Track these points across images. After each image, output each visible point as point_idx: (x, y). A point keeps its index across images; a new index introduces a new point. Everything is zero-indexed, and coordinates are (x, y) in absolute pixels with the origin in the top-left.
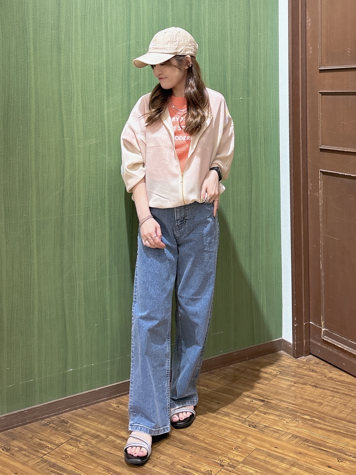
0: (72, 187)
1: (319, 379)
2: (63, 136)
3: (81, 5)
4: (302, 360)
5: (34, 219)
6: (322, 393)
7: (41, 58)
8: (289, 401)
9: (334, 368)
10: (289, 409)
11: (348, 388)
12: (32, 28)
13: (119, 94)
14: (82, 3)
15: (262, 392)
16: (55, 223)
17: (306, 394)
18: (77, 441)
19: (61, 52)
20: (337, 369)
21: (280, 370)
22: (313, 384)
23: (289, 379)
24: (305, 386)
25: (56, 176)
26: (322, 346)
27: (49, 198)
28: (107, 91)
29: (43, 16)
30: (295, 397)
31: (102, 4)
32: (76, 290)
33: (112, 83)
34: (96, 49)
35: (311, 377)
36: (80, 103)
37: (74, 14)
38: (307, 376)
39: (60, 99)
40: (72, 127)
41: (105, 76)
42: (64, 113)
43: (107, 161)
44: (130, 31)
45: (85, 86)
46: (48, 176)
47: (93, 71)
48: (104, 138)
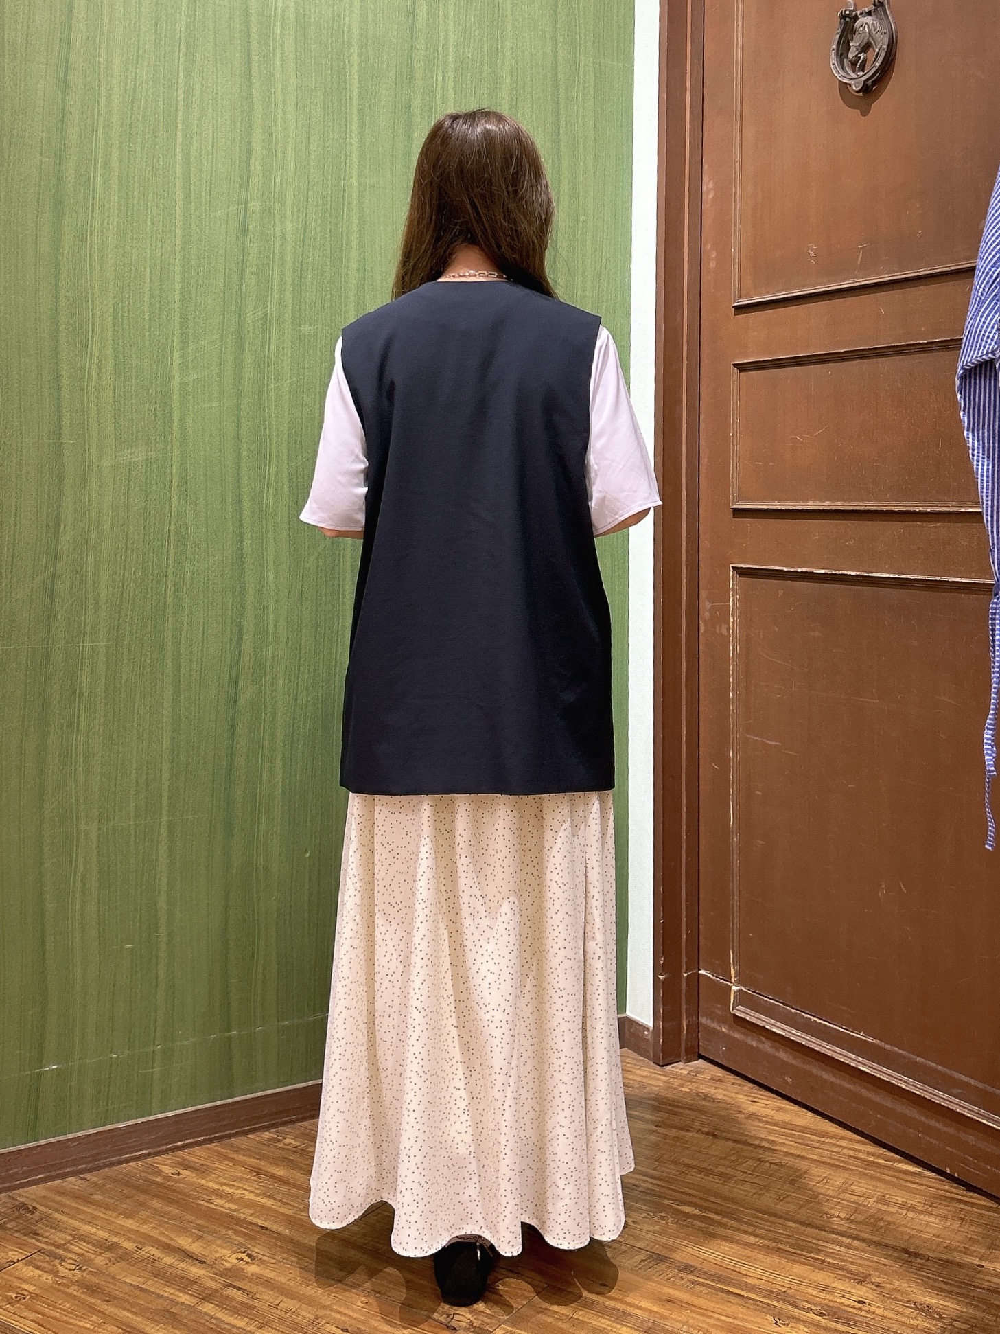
0: (79, 568)
1: (722, 1117)
2: (59, 435)
3: (121, 99)
4: (677, 1070)
6: (730, 1154)
9: (761, 1093)
10: (640, 1189)
13: (214, 337)
14: (125, 92)
16: (27, 663)
17: (686, 1152)
19: (63, 214)
20: (770, 1095)
22: (707, 1130)
23: (642, 1115)
24: (682, 1133)
25: (35, 538)
26: (732, 1034)
27: (13, 595)
28: (181, 327)
29: (21, 116)
30: (657, 1161)
31: (177, 100)
32: (77, 846)
33: (196, 305)
34: (159, 214)
35: (699, 1111)
36: (110, 352)
37: (101, 119)
38: (692, 1110)
39: (55, 334)
40: (84, 411)
41: (178, 288)
42: (64, 373)
43: (174, 509)
44: (248, 176)
45: (123, 307)
46: (14, 536)
47: (148, 270)
48: (169, 448)
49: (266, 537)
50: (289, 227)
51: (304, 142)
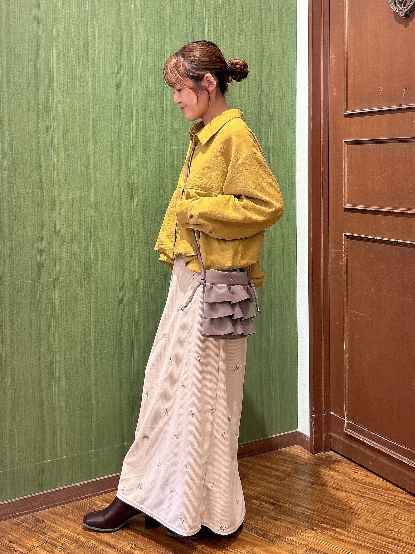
0: (52, 246)
1: (341, 480)
2: (41, 187)
3: (63, 34)
4: (321, 456)
5: (7, 283)
6: (344, 498)
7: (16, 94)
8: (304, 505)
9: (359, 468)
10: (304, 515)
11: (375, 492)
12: (5, 59)
13: (108, 139)
14: (65, 30)
15: (272, 493)
16: (31, 288)
17: (326, 497)
18: (53, 545)
19: (39, 88)
20: (363, 469)
21: (295, 468)
22: (334, 486)
23: (305, 478)
24: (323, 487)
25: (33, 233)
26: (345, 441)
27: (24, 259)
28: (93, 135)
29: (18, 45)
30: (312, 501)
31: (88, 32)
32: (56, 366)
33: (99, 126)
34: (81, 85)
35: (331, 477)
36: (62, 149)
37: (54, 43)
38: (327, 476)
39: (38, 143)
40: (52, 177)
41: (91, 118)
42: (42, 159)
43: (93, 218)
44: (121, 66)
45: (67, 129)
46: (23, 233)
47: (78, 111)
48: (89, 191)
49: (133, 228)
50: (140, 88)
51: (145, 47)
